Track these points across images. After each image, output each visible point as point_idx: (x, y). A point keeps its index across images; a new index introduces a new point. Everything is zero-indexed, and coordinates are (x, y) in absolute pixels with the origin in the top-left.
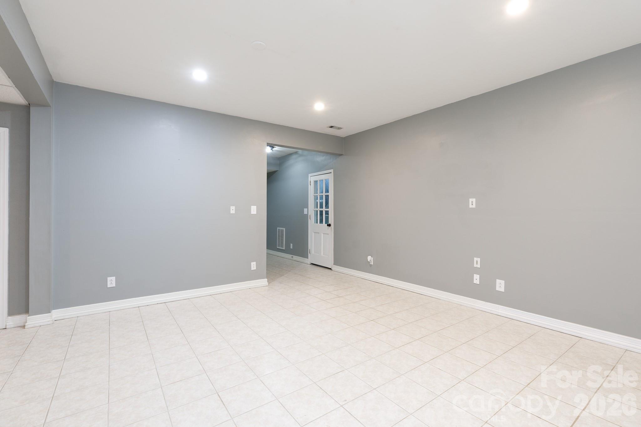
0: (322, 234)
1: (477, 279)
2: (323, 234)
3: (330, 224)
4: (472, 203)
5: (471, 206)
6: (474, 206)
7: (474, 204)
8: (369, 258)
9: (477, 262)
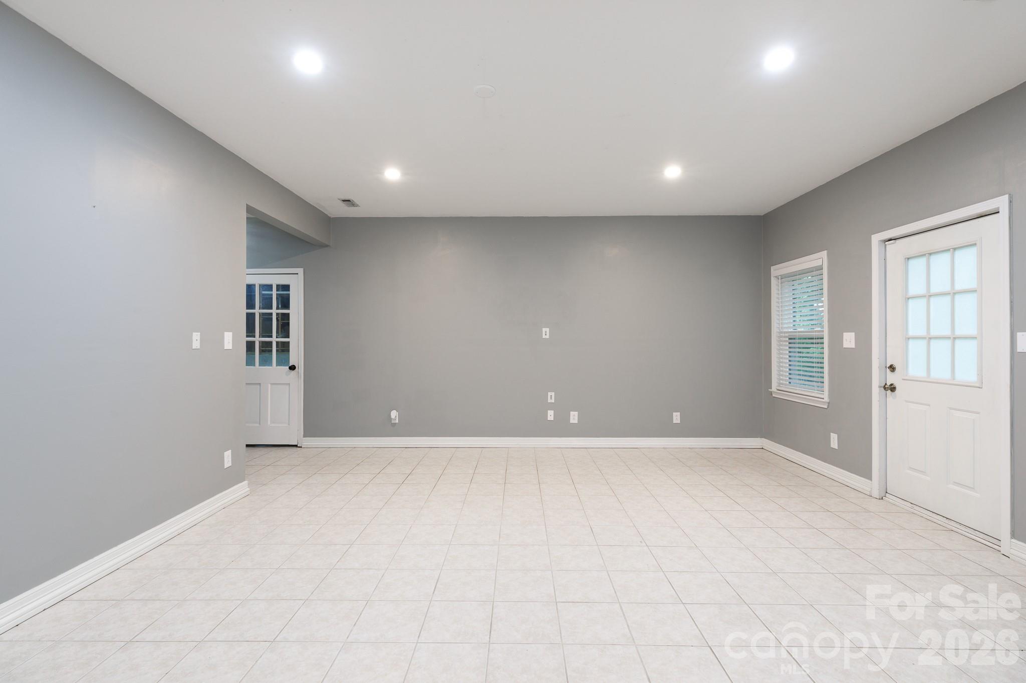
0: (269, 385)
1: (551, 415)
2: (272, 384)
3: (294, 366)
4: (546, 333)
5: (544, 336)
6: (547, 337)
7: (548, 334)
8: (394, 414)
9: (551, 397)
